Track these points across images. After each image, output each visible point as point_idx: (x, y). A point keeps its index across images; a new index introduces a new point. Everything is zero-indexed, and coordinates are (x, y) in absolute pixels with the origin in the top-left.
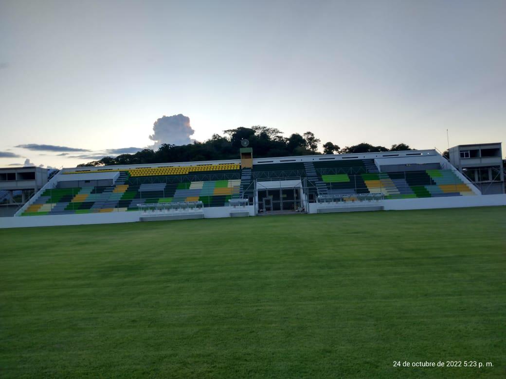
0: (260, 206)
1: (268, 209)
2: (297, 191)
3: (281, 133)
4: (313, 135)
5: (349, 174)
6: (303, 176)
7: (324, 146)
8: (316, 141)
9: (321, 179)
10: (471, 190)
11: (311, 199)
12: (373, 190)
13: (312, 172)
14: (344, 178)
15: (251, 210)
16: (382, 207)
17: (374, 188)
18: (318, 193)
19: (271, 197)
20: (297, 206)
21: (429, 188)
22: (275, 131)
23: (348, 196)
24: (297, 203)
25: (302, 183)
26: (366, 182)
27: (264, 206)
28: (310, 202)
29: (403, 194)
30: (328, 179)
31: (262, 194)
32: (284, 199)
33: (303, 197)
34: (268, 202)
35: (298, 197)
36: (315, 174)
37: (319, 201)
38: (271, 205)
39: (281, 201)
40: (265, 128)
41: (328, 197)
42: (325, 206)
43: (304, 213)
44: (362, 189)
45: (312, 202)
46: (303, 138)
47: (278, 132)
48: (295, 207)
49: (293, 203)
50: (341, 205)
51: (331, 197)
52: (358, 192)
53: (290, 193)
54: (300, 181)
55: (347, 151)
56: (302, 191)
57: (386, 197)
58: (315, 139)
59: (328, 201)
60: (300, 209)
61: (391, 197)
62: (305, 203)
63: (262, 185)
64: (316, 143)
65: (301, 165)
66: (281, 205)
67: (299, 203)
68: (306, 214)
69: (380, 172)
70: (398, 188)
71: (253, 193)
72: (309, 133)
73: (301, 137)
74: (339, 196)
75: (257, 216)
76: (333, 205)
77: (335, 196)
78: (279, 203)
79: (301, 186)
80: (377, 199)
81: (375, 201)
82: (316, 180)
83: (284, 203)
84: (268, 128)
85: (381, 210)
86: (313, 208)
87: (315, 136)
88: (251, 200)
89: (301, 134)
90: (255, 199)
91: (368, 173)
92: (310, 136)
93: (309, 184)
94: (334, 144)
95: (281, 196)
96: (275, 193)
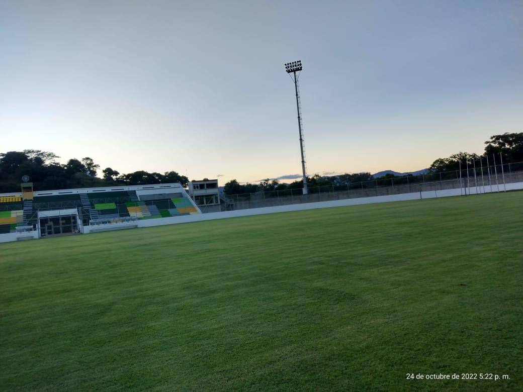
0: (43, 231)
1: (50, 233)
2: (74, 217)
3: (58, 157)
4: (91, 160)
5: (116, 203)
6: (79, 206)
7: (104, 171)
8: (95, 166)
9: (94, 208)
10: (197, 211)
11: (86, 222)
12: (132, 214)
13: (86, 202)
14: (112, 206)
15: (36, 234)
16: (137, 226)
17: (134, 212)
18: (91, 218)
19: (51, 223)
20: (74, 229)
21: (171, 211)
22: (51, 155)
23: (112, 219)
24: (74, 226)
25: (78, 211)
26: (128, 208)
27: (46, 230)
28: (84, 225)
29: (153, 215)
30: (99, 207)
31: (44, 221)
32: (63, 224)
33: (79, 222)
34: (49, 227)
35: (75, 222)
36: (89, 203)
37: (91, 224)
38: (53, 230)
39: (61, 226)
40: (38, 151)
41: (98, 221)
42: (96, 227)
43: (80, 233)
44: (124, 213)
45: (87, 225)
46: (82, 163)
47: (54, 156)
48: (73, 230)
49: (70, 227)
50: (107, 226)
51: (100, 221)
52: (121, 216)
53: (69, 219)
54: (76, 210)
55: (124, 177)
56: (78, 217)
57: (139, 219)
58: (94, 165)
59: (98, 223)
60: (77, 231)
61: (145, 218)
62: (80, 226)
63: (42, 214)
64: (94, 168)
65: (77, 196)
66: (61, 229)
67: (75, 227)
68: (82, 234)
69: (139, 200)
70: (150, 212)
71: (36, 220)
72: (88, 159)
73: (80, 163)
74: (106, 220)
75: (40, 238)
76: (102, 226)
77: (103, 220)
78: (59, 228)
79: (77, 213)
80: (133, 220)
81: (132, 222)
82: (89, 208)
83: (63, 228)
84: (42, 151)
85: (136, 227)
86: (87, 229)
87: (94, 161)
88: (35, 227)
89: (80, 160)
90: (38, 225)
91: (131, 201)
92: (89, 162)
93: (83, 212)
94: (113, 170)
95: (61, 222)
96: (55, 220)
